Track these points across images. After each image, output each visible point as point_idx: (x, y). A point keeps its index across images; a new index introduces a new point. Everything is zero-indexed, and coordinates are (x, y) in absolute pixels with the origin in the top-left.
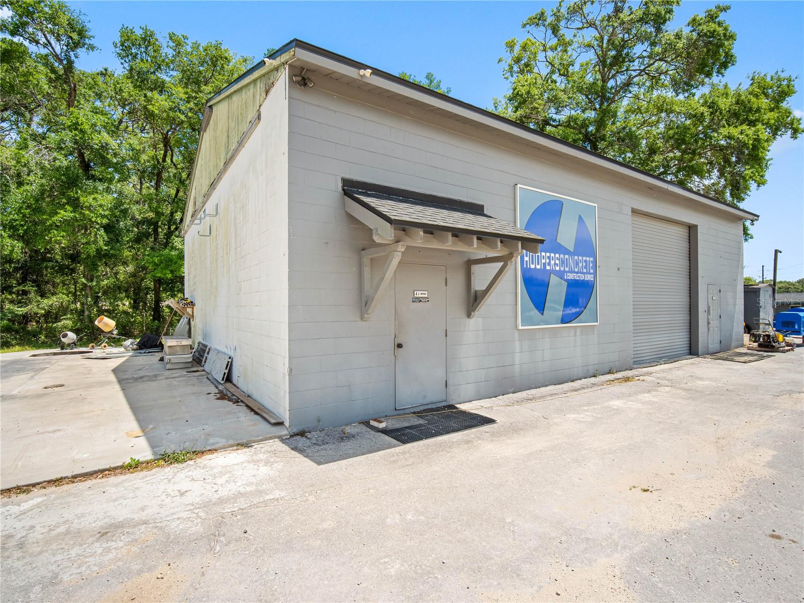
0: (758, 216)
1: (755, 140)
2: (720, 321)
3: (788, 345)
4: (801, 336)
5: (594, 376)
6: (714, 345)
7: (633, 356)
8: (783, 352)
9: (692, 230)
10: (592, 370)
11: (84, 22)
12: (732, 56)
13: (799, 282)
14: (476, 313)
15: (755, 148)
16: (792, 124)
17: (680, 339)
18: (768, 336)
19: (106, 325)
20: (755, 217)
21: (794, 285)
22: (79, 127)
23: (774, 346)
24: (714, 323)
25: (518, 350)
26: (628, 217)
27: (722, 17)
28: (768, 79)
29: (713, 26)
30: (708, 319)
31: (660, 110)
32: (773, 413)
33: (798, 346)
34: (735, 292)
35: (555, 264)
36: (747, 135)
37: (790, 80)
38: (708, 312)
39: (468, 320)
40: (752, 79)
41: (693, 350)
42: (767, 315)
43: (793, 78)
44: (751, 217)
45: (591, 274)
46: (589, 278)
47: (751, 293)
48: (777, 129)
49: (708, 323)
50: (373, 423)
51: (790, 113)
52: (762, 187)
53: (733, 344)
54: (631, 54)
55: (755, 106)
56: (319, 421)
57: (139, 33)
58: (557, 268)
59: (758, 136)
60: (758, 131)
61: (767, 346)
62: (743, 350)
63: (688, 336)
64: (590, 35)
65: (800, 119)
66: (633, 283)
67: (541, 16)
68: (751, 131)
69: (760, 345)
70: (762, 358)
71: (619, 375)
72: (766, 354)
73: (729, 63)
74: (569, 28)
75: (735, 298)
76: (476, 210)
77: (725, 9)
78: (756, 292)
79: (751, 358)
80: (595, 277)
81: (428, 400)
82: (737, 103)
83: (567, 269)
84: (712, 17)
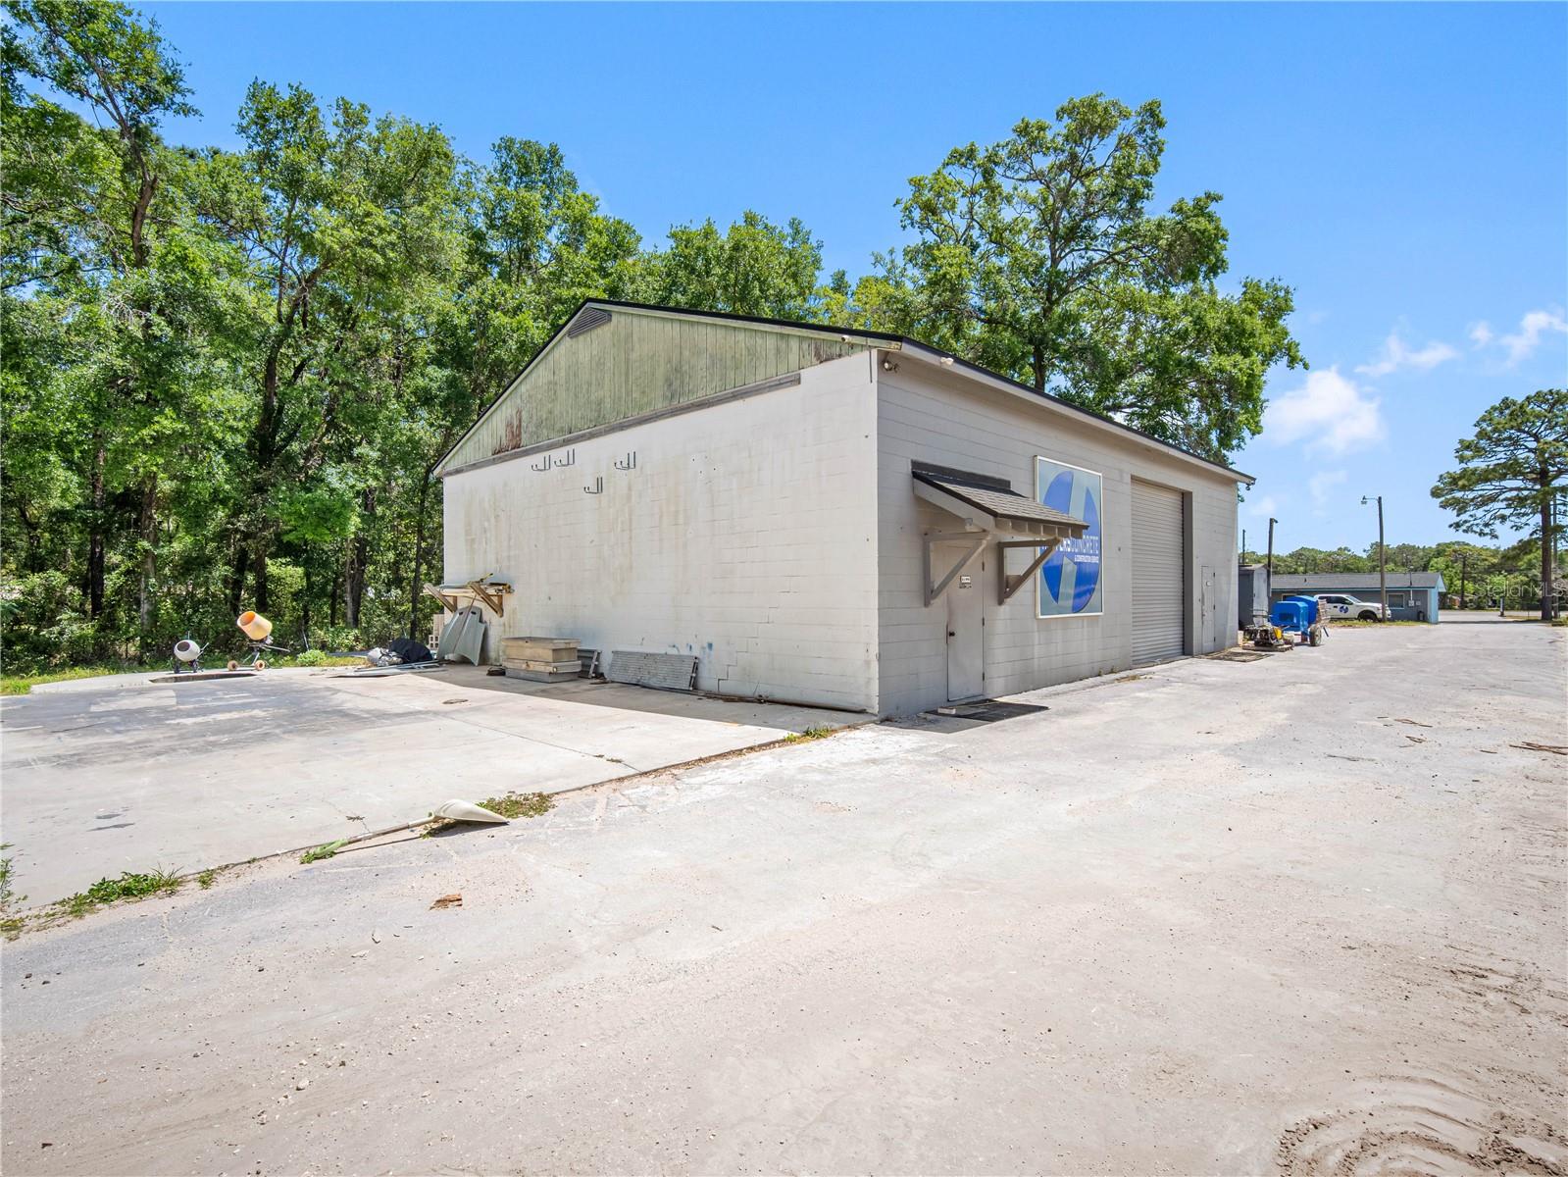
0: (1254, 479)
1: (1250, 375)
2: (1214, 614)
3: (1287, 642)
4: (1300, 633)
5: (1099, 675)
6: (1208, 645)
7: (1132, 654)
8: (1282, 651)
9: (1185, 498)
10: (1096, 668)
11: (178, 65)
12: (1224, 261)
13: (1291, 556)
14: (1008, 600)
15: (1249, 385)
16: (1289, 349)
17: (1172, 635)
18: (1266, 631)
19: (259, 627)
20: (1250, 481)
21: (1285, 561)
22: (190, 266)
23: (1272, 644)
24: (1209, 615)
25: (1036, 642)
26: (1127, 487)
27: (1213, 207)
28: (1263, 285)
29: (1203, 223)
30: (1202, 610)
31: (1125, 306)
32: (1282, 696)
33: (1297, 645)
34: (1229, 575)
35: (1067, 545)
36: (1240, 370)
37: (1287, 292)
38: (1202, 601)
39: (999, 607)
40: (1245, 286)
41: (1186, 649)
42: (1261, 605)
43: (1291, 290)
44: (1247, 480)
45: (1096, 555)
46: (1095, 560)
47: (1246, 577)
48: (1273, 354)
49: (1203, 615)
50: (940, 711)
51: (1286, 334)
52: (1257, 436)
53: (1227, 643)
54: (1094, 229)
55: (1248, 328)
56: (897, 708)
57: (286, 95)
58: (1069, 550)
59: (1253, 370)
60: (1254, 363)
61: (1264, 645)
62: (1239, 650)
63: (1181, 632)
64: (1035, 189)
65: (1298, 344)
66: (1133, 566)
67: (971, 154)
68: (1244, 363)
69: (1257, 644)
70: (1261, 657)
71: (1123, 674)
72: (1264, 653)
73: (1219, 268)
74: (1008, 177)
75: (1229, 583)
76: (1002, 486)
77: (1216, 199)
78: (1249, 575)
79: (1248, 658)
80: (1100, 559)
81: (970, 693)
82: (1229, 322)
83: (1076, 551)
84: (1200, 209)
